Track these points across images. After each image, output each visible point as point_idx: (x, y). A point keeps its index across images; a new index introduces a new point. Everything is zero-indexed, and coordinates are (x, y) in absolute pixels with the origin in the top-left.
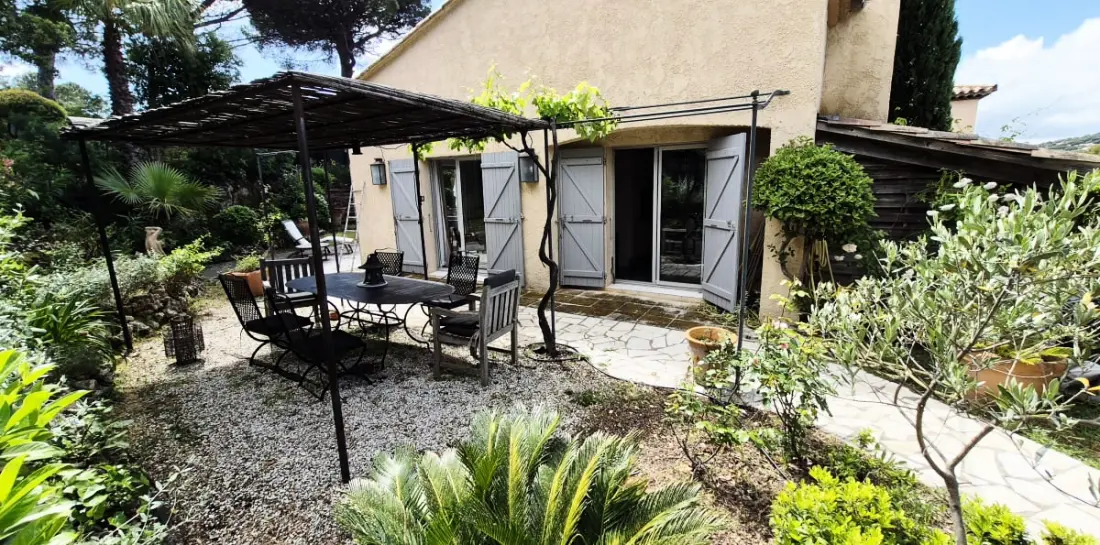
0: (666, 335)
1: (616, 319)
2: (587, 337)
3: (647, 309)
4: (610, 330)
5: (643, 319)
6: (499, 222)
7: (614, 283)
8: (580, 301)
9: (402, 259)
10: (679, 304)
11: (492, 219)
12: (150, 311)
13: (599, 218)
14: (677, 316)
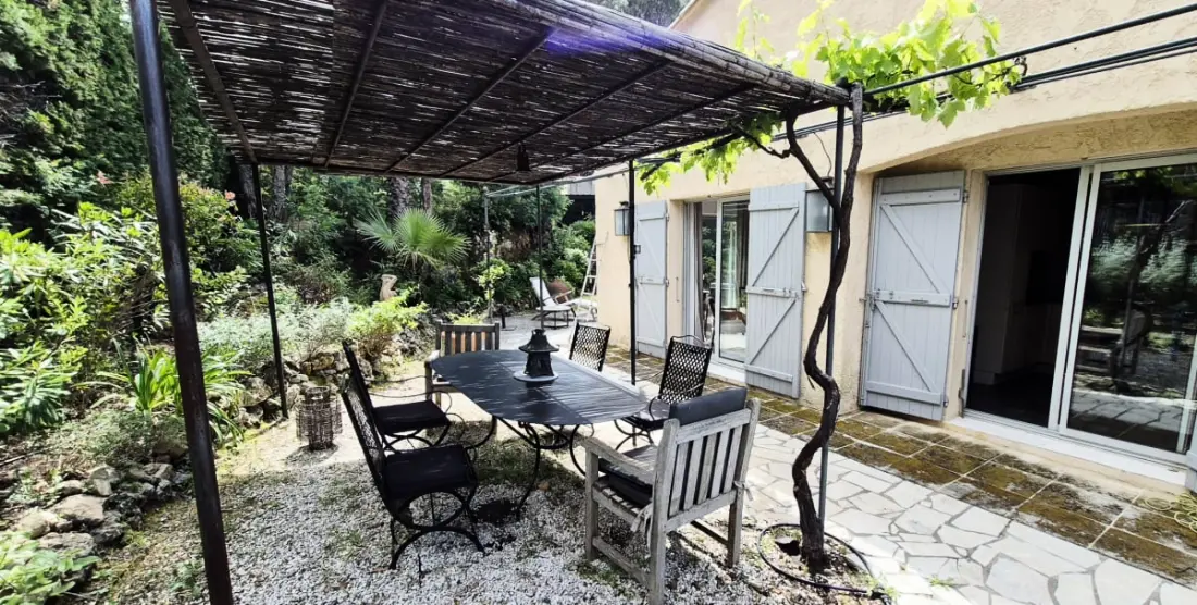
0: (1091, 571)
1: (963, 499)
2: (896, 533)
3: (1038, 486)
4: (949, 523)
5: (1028, 508)
6: (767, 294)
7: (962, 415)
8: (891, 441)
9: (607, 339)
10: (1116, 487)
11: (758, 290)
12: (333, 371)
13: (944, 298)
14: (1115, 518)
